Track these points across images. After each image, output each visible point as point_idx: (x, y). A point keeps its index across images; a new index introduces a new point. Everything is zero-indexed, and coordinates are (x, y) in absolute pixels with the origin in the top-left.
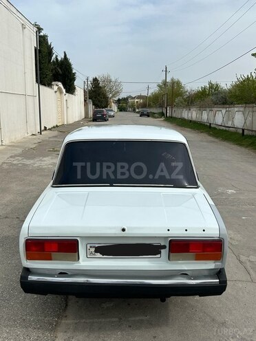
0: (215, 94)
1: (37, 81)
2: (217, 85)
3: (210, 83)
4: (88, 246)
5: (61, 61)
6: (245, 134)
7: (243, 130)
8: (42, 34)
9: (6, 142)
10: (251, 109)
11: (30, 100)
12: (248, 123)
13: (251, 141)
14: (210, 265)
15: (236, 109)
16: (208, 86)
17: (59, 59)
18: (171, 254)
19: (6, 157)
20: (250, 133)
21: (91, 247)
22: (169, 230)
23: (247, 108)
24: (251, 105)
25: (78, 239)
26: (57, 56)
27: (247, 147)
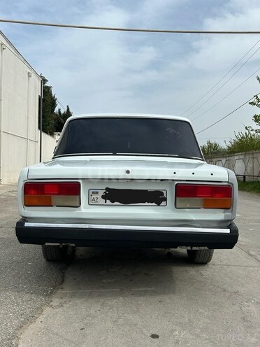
0: (215, 153)
1: (39, 128)
2: (216, 145)
3: (209, 143)
4: (91, 191)
5: (64, 114)
6: (246, 180)
7: (244, 177)
8: (46, 85)
9: (5, 181)
10: (251, 156)
11: (31, 145)
12: (249, 170)
13: (253, 186)
14: (219, 215)
15: (236, 158)
16: (207, 145)
17: (62, 112)
18: (178, 198)
19: (4, 191)
20: (252, 180)
21: (93, 193)
22: (175, 173)
23: (247, 156)
24: (251, 152)
25: (80, 181)
26: (59, 110)
27: (249, 191)
